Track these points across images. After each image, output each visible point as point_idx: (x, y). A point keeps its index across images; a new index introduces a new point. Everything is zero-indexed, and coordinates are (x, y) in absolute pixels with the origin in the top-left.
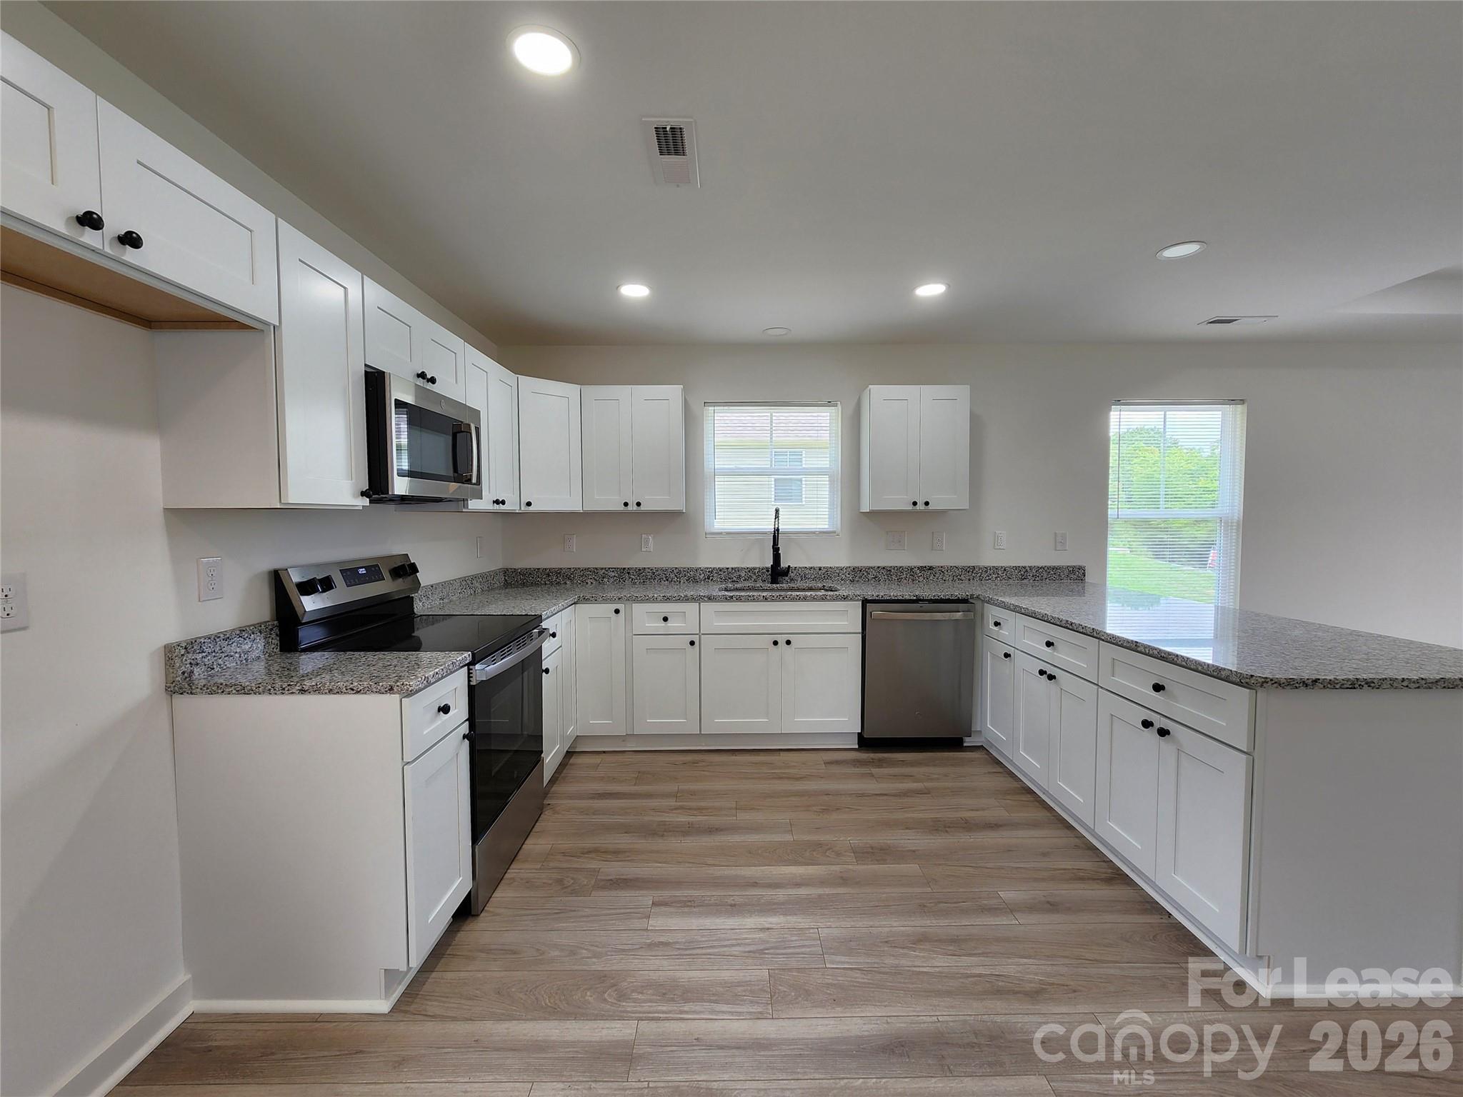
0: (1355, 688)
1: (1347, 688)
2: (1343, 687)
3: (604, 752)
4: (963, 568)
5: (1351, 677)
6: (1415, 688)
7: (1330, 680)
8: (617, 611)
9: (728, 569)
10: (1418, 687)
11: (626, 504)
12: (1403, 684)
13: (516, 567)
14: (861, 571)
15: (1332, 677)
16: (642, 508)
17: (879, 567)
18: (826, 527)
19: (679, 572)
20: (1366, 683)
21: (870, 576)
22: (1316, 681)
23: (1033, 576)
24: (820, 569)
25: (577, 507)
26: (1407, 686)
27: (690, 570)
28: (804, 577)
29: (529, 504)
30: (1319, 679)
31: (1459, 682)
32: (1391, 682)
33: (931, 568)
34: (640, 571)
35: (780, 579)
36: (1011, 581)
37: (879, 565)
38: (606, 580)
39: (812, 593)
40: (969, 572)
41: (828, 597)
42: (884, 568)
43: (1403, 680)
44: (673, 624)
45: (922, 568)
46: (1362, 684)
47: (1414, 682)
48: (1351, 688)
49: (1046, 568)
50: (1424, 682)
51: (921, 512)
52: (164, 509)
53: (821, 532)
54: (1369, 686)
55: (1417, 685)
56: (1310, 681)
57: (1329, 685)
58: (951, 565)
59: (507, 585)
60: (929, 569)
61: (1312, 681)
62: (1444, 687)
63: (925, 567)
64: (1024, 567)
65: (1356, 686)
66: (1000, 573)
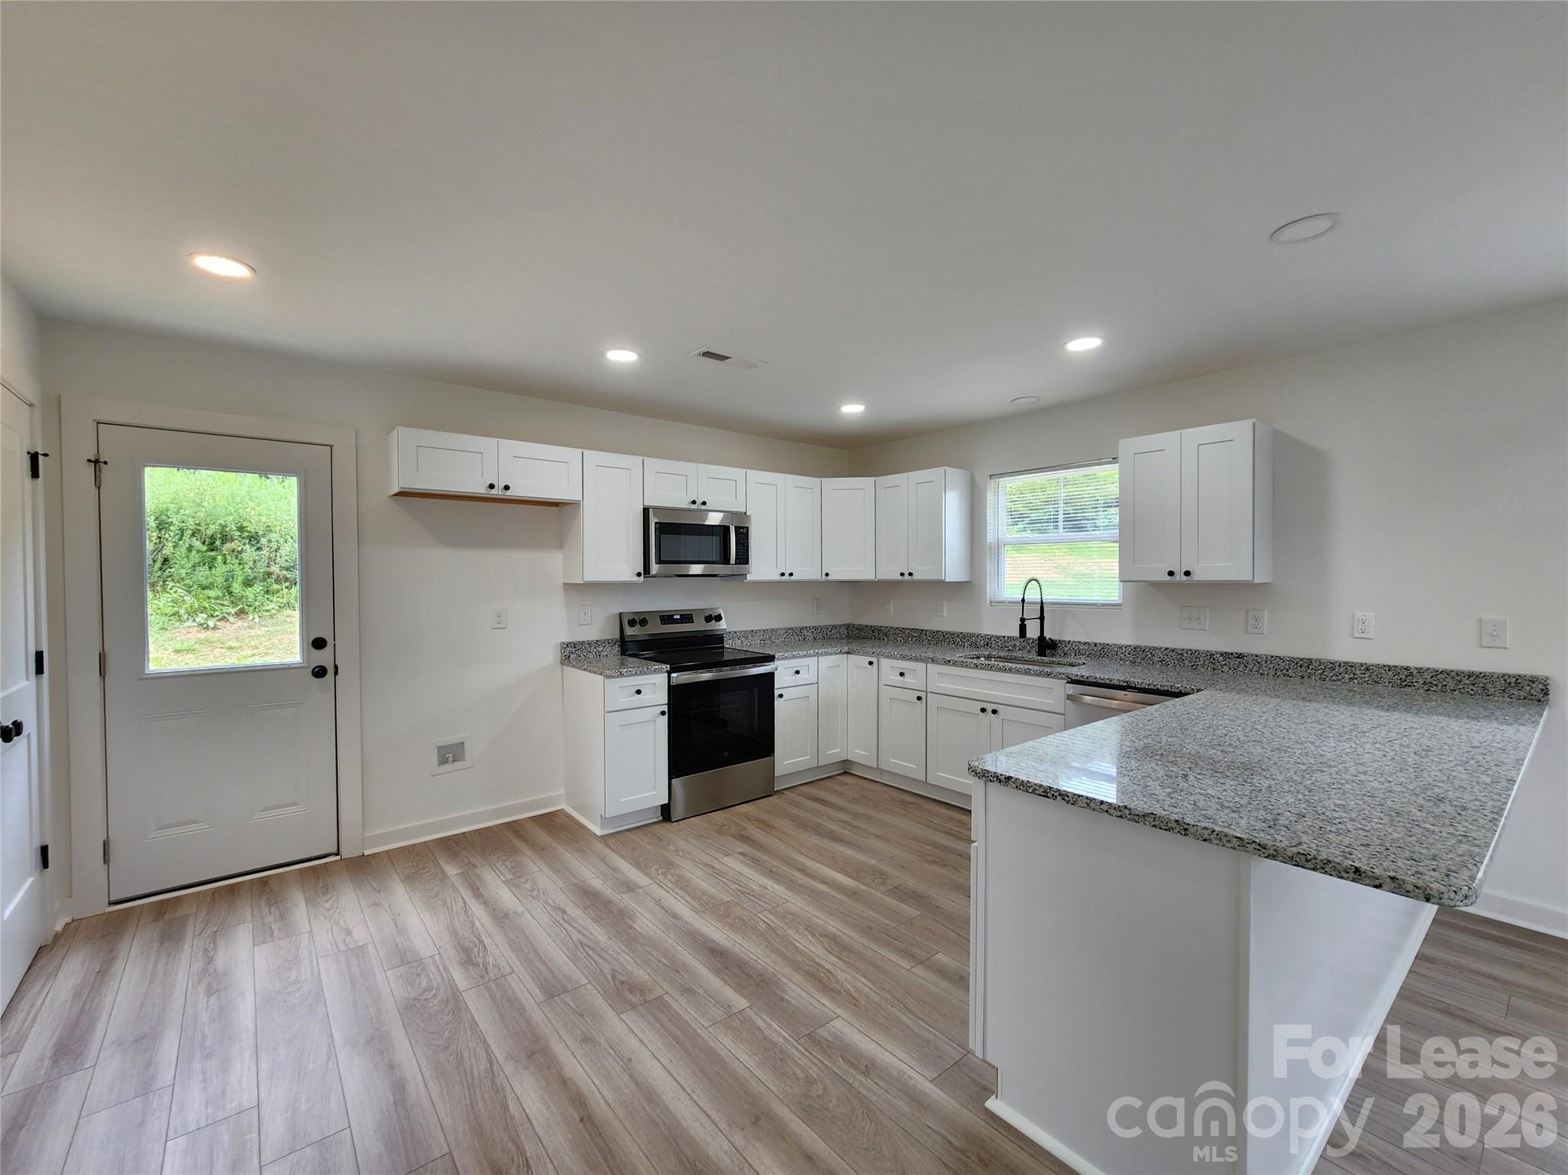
0: (1047, 797)
1: (1040, 795)
2: (1035, 792)
3: (866, 779)
4: (1291, 660)
5: (1044, 784)
6: (1118, 817)
7: (1022, 782)
8: (871, 663)
9: (1004, 637)
10: (1121, 817)
11: (902, 574)
12: (1102, 807)
13: (855, 623)
14: (1143, 651)
15: (1025, 779)
16: (915, 577)
17: (1166, 649)
18: (1117, 598)
19: (964, 637)
20: (1060, 795)
21: (1156, 659)
22: (1009, 778)
23: (1424, 683)
24: (1095, 645)
25: (870, 576)
26: (1107, 812)
27: (972, 635)
28: (1078, 653)
29: (827, 575)
30: (1012, 777)
31: (1174, 825)
32: (1088, 801)
33: (1240, 656)
34: (935, 633)
35: (1048, 652)
36: (1379, 686)
37: (1168, 647)
38: (910, 639)
39: (1017, 665)
40: (1301, 666)
41: (1032, 672)
42: (1173, 651)
43: (1102, 802)
44: (909, 680)
45: (1226, 655)
46: (1056, 794)
47: (1115, 809)
48: (1044, 796)
49: (1452, 674)
50: (1127, 812)
51: (1180, 584)
52: (564, 584)
53: (1103, 605)
54: (1063, 799)
55: (1120, 814)
56: (1003, 777)
57: (1021, 787)
58: (1272, 654)
59: (848, 637)
60: (1238, 657)
61: (1005, 778)
62: (1155, 826)
63: (1232, 654)
64: (1407, 669)
65: (1049, 795)
66: (1358, 672)
